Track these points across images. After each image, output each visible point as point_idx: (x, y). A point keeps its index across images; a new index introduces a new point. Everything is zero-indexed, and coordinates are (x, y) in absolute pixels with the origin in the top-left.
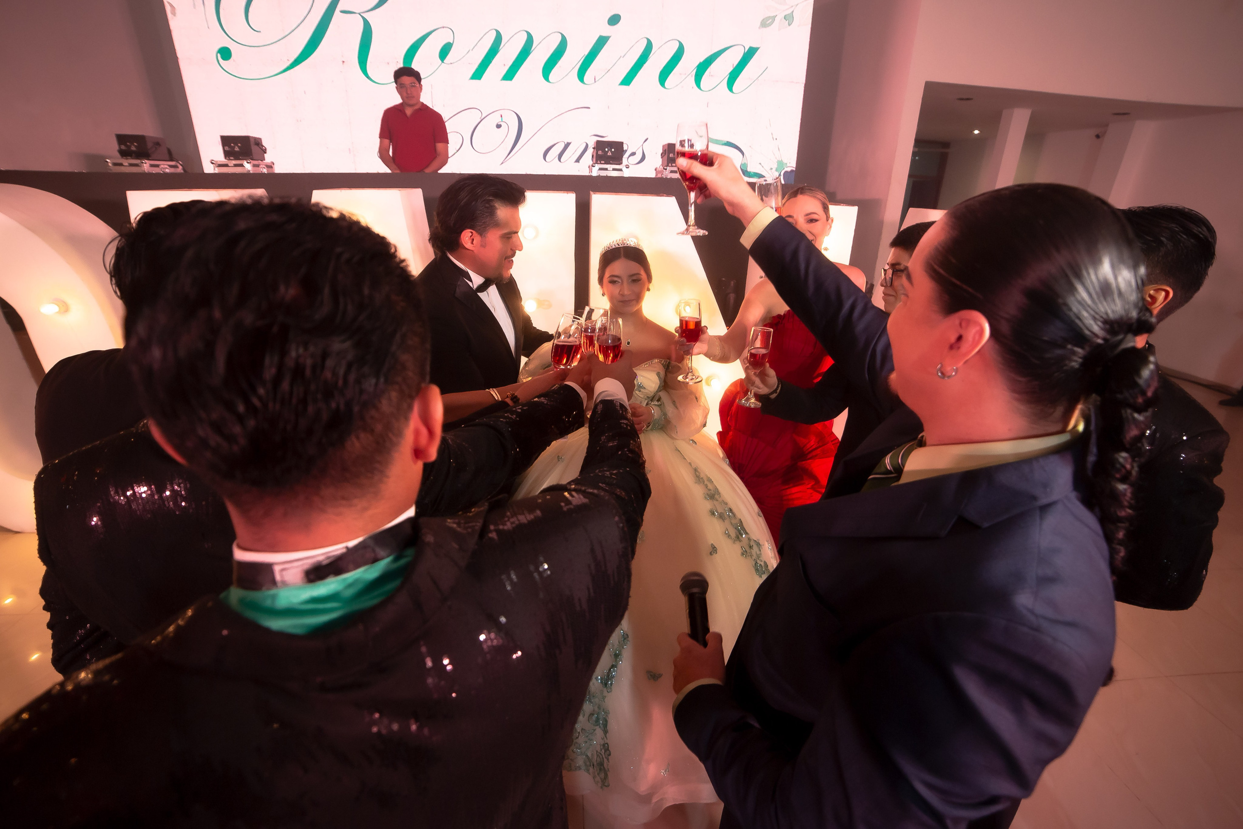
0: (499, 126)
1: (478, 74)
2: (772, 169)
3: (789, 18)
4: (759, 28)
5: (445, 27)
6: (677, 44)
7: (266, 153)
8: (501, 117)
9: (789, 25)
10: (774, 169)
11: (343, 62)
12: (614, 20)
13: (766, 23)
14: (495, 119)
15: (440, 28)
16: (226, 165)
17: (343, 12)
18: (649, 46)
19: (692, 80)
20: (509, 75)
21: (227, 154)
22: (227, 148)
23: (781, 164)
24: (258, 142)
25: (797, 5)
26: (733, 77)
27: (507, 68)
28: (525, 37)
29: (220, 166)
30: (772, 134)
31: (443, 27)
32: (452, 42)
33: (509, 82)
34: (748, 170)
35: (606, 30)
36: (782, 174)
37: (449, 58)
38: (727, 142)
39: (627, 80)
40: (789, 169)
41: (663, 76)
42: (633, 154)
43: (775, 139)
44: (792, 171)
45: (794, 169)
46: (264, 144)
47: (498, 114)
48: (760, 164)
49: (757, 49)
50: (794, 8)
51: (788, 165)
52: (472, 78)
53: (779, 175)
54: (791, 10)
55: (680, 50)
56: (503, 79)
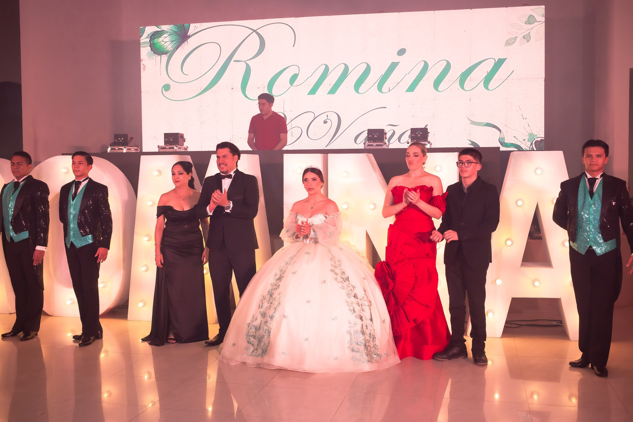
0: (325, 122)
1: (313, 91)
2: (524, 140)
3: (527, 38)
4: (505, 46)
5: (294, 65)
6: (446, 62)
7: (185, 142)
8: (327, 116)
9: (528, 42)
10: (526, 140)
11: (232, 88)
12: (402, 52)
13: (509, 43)
14: (324, 117)
15: (291, 66)
16: (165, 148)
17: (234, 61)
18: (426, 66)
19: (457, 84)
20: (333, 91)
21: (166, 143)
22: (166, 140)
23: (531, 136)
24: (182, 136)
25: (532, 28)
26: (487, 80)
27: (331, 86)
28: (343, 66)
29: (163, 148)
30: (522, 115)
31: (293, 65)
32: (298, 74)
33: (332, 95)
34: (505, 142)
35: (397, 59)
36: (534, 143)
37: (296, 83)
38: (487, 123)
39: (412, 88)
40: (539, 139)
41: (437, 84)
43: (525, 118)
44: (541, 140)
45: (544, 139)
46: (185, 137)
47: (325, 115)
48: (515, 137)
49: (504, 60)
50: (530, 30)
51: (538, 136)
52: (309, 94)
53: (532, 144)
54: (528, 32)
55: (448, 67)
56: (329, 93)
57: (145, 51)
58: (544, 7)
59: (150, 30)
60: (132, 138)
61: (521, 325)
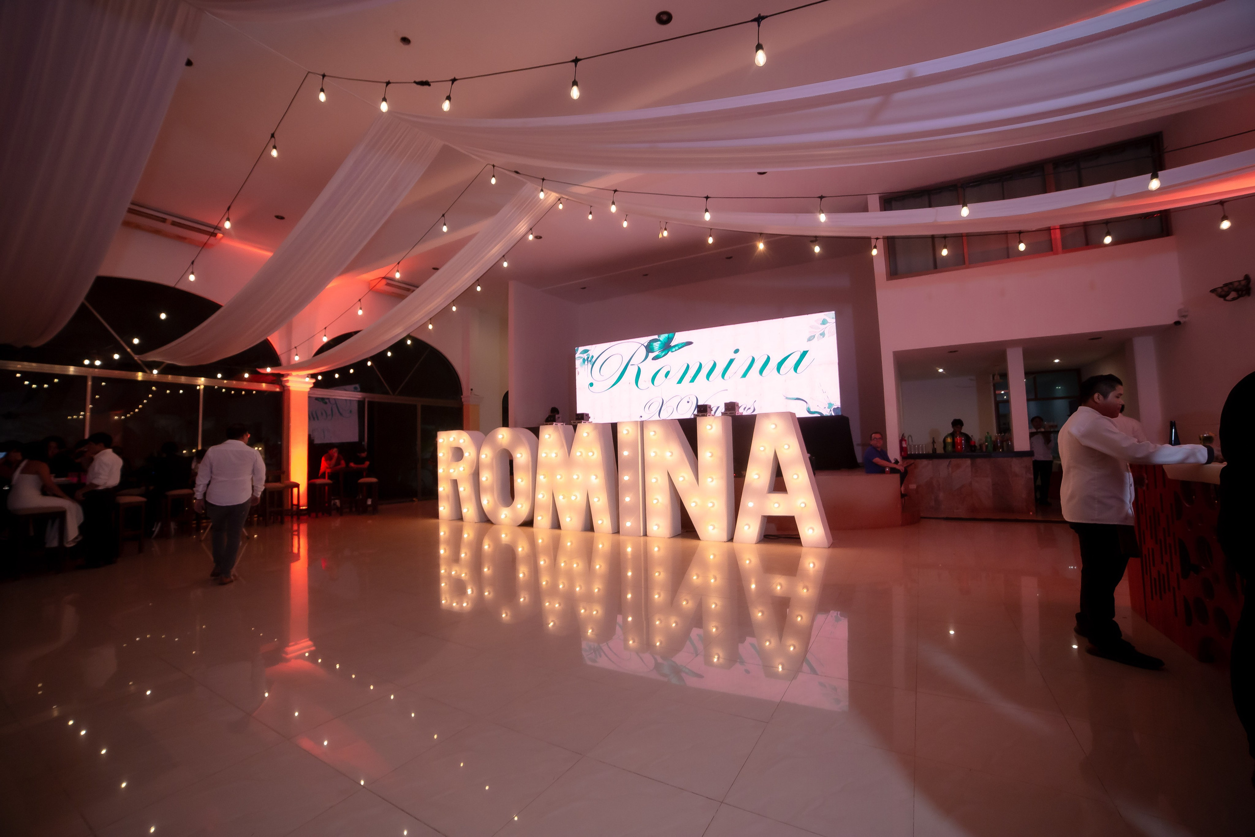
0: (688, 402)
1: (680, 382)
2: (825, 408)
3: (823, 335)
4: (807, 342)
5: (667, 365)
6: (767, 356)
7: (590, 418)
8: (689, 398)
9: (824, 338)
10: (827, 408)
11: (630, 383)
12: (737, 351)
13: (810, 339)
14: (687, 399)
15: (665, 366)
16: (575, 422)
17: (630, 365)
18: (753, 359)
19: (775, 371)
20: (692, 381)
21: (577, 419)
23: (830, 405)
24: (587, 415)
26: (796, 368)
27: (691, 378)
28: (699, 364)
30: (822, 390)
32: (670, 371)
33: (692, 383)
34: (811, 410)
35: (733, 356)
36: (832, 409)
37: (669, 377)
38: (797, 397)
39: (744, 375)
40: (836, 407)
41: (761, 372)
42: (749, 408)
43: (825, 392)
44: (838, 408)
45: (840, 406)
48: (819, 406)
49: (807, 351)
50: (825, 329)
51: (835, 404)
52: (678, 383)
53: (831, 410)
54: (823, 331)
55: (768, 358)
56: (690, 382)
57: (578, 363)
58: (834, 312)
59: (581, 349)
60: (559, 418)
61: (780, 537)
